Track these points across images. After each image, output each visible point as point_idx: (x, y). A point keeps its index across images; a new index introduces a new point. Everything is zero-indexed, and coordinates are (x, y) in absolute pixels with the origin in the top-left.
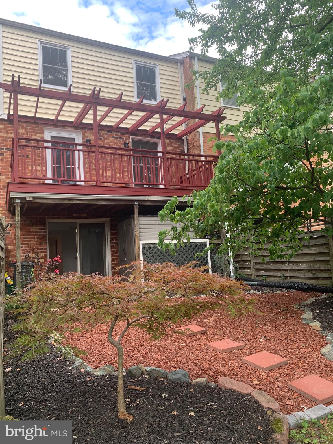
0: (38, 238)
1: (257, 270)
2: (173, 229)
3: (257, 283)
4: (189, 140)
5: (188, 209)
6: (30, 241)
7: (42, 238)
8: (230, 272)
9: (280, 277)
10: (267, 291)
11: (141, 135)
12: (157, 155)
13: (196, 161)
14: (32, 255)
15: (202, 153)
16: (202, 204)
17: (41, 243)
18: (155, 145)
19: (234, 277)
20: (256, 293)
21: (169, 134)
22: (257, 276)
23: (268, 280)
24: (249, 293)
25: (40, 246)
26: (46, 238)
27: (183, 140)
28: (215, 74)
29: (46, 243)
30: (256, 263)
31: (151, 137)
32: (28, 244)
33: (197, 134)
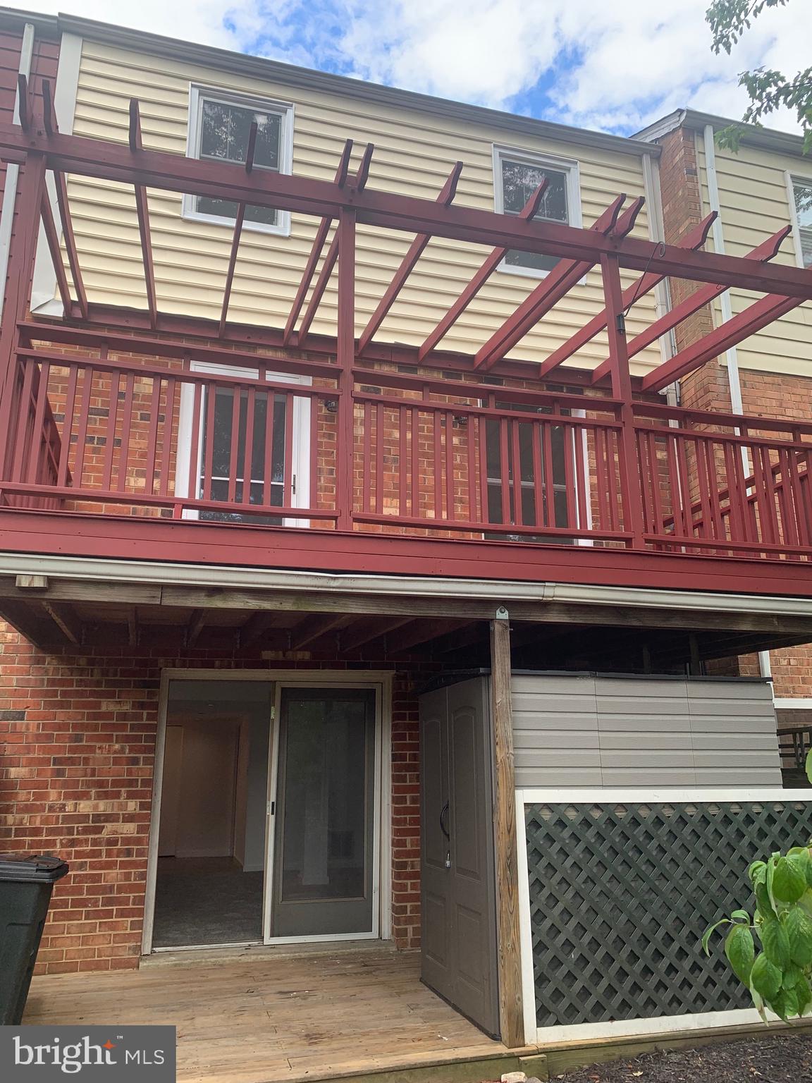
0: (127, 739)
6: (91, 749)
7: (138, 739)
13: (753, 445)
14: (96, 807)
17: (135, 761)
25: (130, 772)
26: (154, 739)
27: (664, 396)
29: (152, 762)
32: (86, 761)
33: (720, 374)
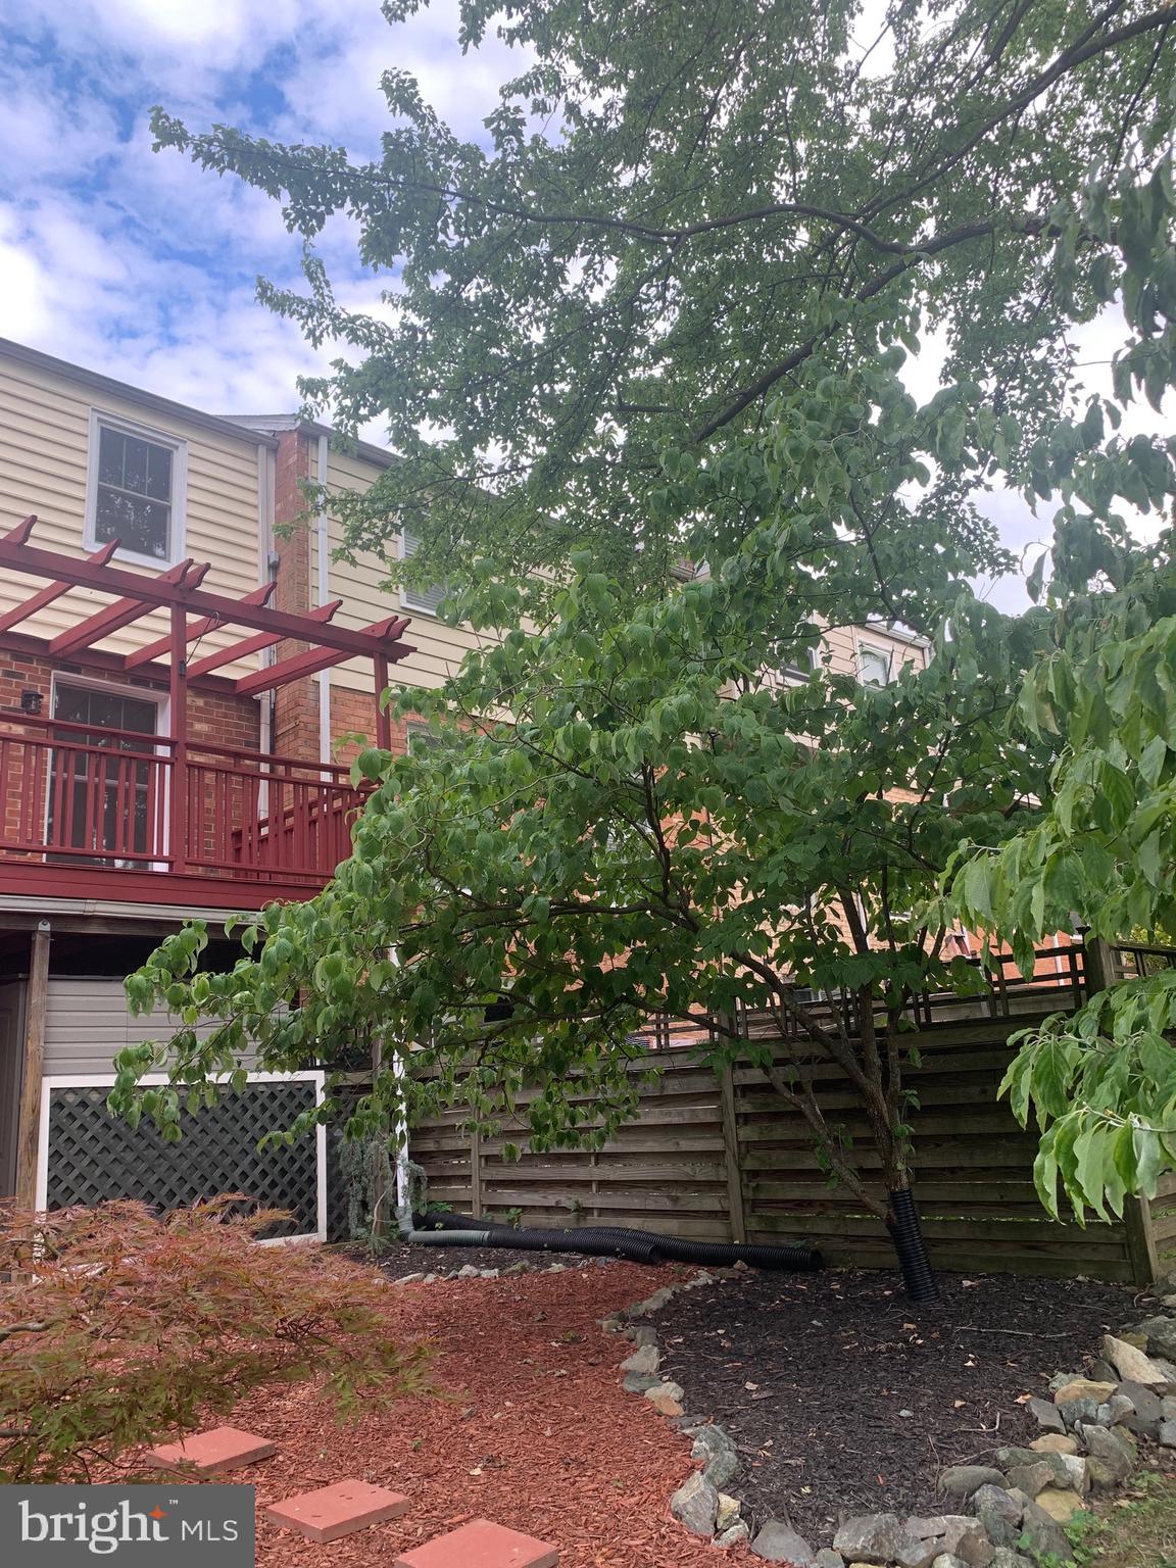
1: (492, 1184)
2: (177, 1042)
3: (487, 1233)
4: (280, 705)
5: (243, 966)
8: (395, 1196)
9: (566, 1210)
10: (517, 1267)
11: (99, 672)
12: (151, 751)
13: (296, 783)
15: (325, 760)
16: (297, 952)
18: (150, 711)
19: (409, 1216)
20: (478, 1276)
21: (205, 677)
22: (492, 1208)
23: (528, 1221)
24: (456, 1277)
27: (258, 703)
28: (380, 506)
30: (488, 1158)
31: (136, 682)
33: (312, 688)
